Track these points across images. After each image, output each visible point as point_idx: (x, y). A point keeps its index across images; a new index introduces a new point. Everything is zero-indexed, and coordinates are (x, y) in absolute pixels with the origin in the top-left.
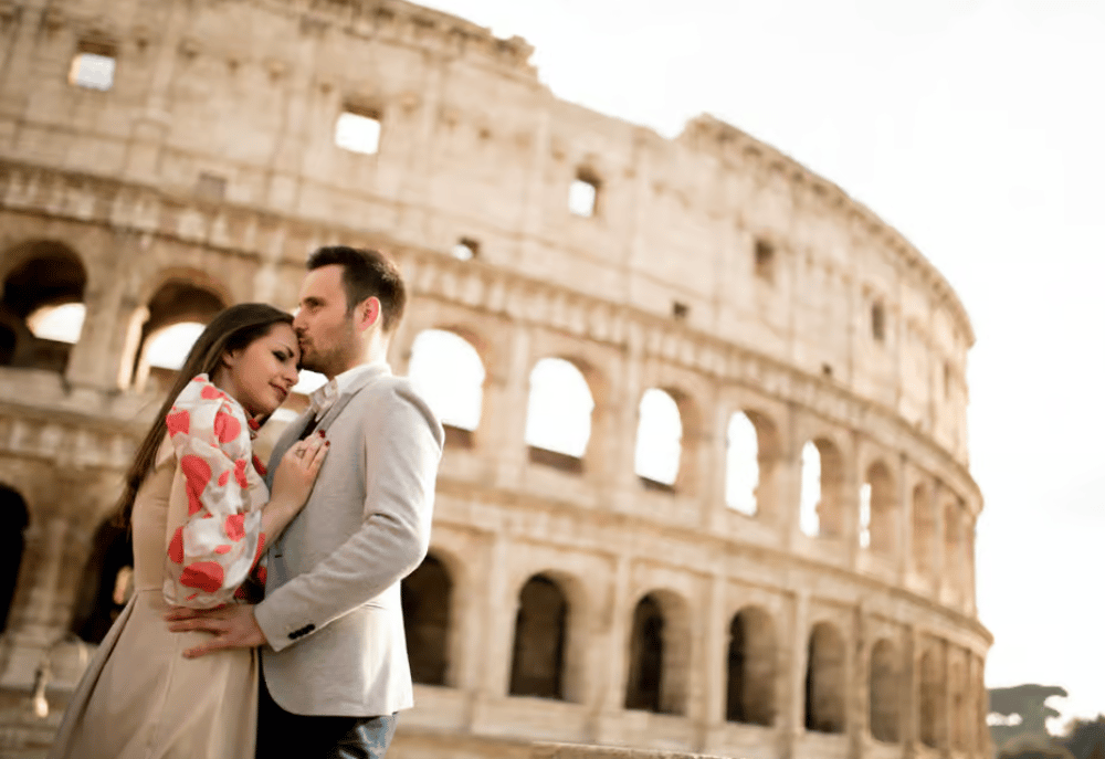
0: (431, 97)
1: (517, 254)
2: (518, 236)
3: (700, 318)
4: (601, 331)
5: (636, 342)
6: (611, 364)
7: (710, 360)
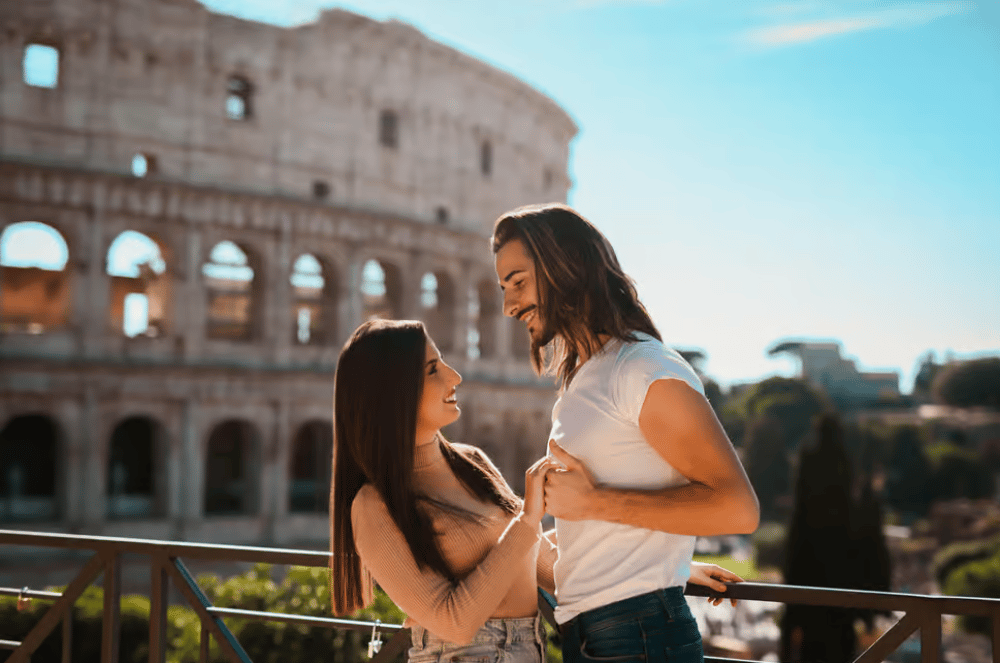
0: (104, 31)
1: (187, 165)
2: (187, 147)
3: (339, 194)
4: (259, 220)
5: (286, 226)
6: (268, 247)
7: (347, 229)
